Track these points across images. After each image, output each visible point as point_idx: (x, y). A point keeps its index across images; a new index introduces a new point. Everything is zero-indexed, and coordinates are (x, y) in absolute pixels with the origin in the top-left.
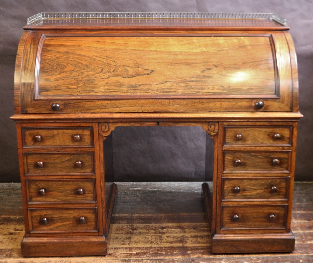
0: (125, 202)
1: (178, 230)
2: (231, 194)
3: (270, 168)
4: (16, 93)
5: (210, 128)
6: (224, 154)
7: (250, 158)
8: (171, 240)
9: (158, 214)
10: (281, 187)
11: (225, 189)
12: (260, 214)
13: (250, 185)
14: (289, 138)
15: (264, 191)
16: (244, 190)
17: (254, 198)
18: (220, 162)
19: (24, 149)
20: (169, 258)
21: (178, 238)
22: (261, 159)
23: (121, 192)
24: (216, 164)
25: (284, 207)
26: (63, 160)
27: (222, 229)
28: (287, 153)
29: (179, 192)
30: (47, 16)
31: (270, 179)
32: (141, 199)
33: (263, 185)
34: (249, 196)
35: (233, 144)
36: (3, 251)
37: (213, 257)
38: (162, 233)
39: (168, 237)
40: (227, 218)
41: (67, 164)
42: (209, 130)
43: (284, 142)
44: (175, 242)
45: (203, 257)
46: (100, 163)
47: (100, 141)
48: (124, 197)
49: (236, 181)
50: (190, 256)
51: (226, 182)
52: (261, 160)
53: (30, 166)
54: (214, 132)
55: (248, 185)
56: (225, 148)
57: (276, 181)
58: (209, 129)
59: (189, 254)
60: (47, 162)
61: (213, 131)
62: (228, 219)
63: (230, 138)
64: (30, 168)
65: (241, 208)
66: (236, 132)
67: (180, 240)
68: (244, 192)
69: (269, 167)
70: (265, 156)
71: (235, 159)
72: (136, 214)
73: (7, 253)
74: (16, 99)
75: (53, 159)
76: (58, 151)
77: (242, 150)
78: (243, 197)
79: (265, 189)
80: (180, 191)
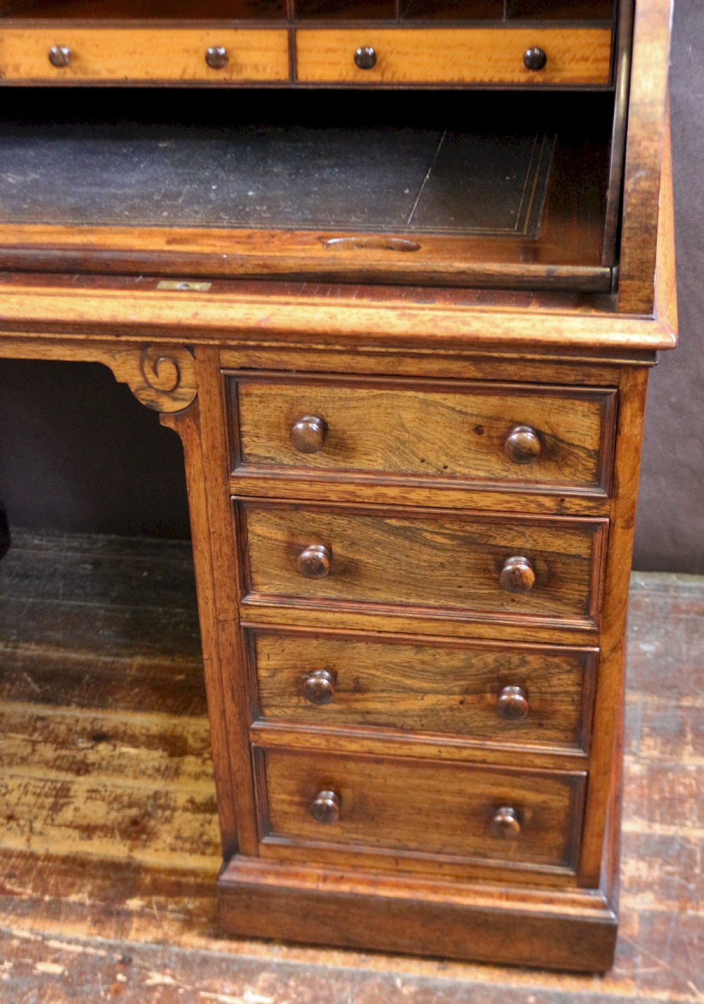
0: (25, 575)
1: (154, 757)
2: (294, 700)
3: (490, 597)
5: (151, 377)
6: (239, 511)
7: (378, 543)
8: (97, 812)
9: (117, 655)
10: (556, 694)
11: (263, 673)
12: (447, 798)
13: (387, 667)
14: (597, 454)
15: (462, 702)
16: (359, 688)
17: (412, 730)
18: (224, 549)
20: (31, 930)
21: (130, 806)
22: (434, 546)
24: (207, 555)
25: (568, 781)
27: (266, 840)
28: (586, 530)
31: (489, 649)
33: (456, 674)
34: (383, 719)
35: (282, 466)
38: (82, 768)
39: (93, 793)
40: (284, 797)
42: (150, 386)
43: (567, 471)
44: (106, 830)
45: (179, 944)
48: (39, 548)
49: (314, 642)
50: (123, 931)
51: (264, 645)
52: (442, 557)
54: (175, 399)
55: (376, 667)
56: (243, 484)
57: (524, 663)
58: (146, 380)
59: (130, 914)
61: (171, 393)
62: (291, 803)
63: (262, 432)
65: (351, 765)
66: (294, 402)
67: (135, 822)
68: (358, 696)
69: (485, 591)
70: (462, 538)
71: (301, 540)
72: (33, 647)
77: (333, 498)
78: (359, 718)
79: (466, 691)
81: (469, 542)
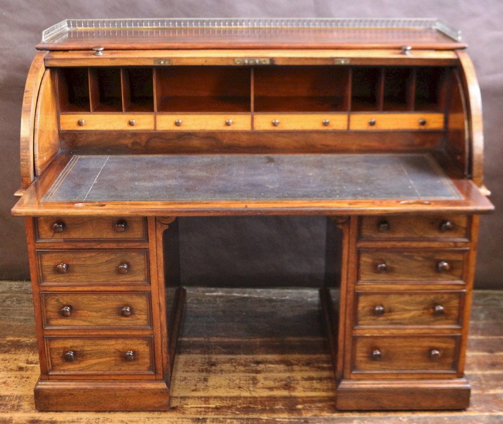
0: (197, 317)
1: (282, 367)
2: (369, 318)
3: (433, 276)
4: (24, 154)
6: (359, 253)
7: (401, 261)
8: (271, 384)
9: (249, 338)
10: (451, 307)
11: (360, 309)
12: (416, 349)
13: (400, 303)
14: (465, 229)
15: (423, 313)
16: (391, 311)
17: (407, 324)
18: (353, 266)
19: (36, 244)
20: (267, 417)
21: (281, 381)
22: (419, 261)
23: (192, 298)
24: (346, 269)
25: (454, 338)
26: (99, 262)
27: (354, 372)
28: (463, 252)
29: (284, 301)
30: (74, 26)
31: (432, 293)
32: (223, 311)
33: (421, 303)
34: (399, 321)
35: (374, 238)
36: (7, 398)
37: (339, 417)
38: (258, 372)
39: (266, 379)
40: (361, 355)
41: (104, 268)
43: (457, 234)
44: (278, 388)
45: (321, 416)
46: (157, 267)
47: (158, 232)
48: (197, 308)
49: (378, 296)
50: (301, 414)
51: (362, 299)
52: (419, 264)
53: (47, 271)
54: (342, 219)
55: (397, 303)
56: (361, 245)
57: (442, 297)
59: (300, 410)
60: (73, 265)
61: (341, 217)
62: (364, 357)
63: (368, 227)
64: (46, 273)
65: (385, 340)
67: (286, 385)
68: (390, 314)
69: (431, 274)
70: (426, 257)
71: (377, 262)
72: (215, 338)
73: (13, 403)
74: (24, 165)
75: (83, 259)
76: (90, 247)
77: (388, 247)
78: (389, 322)
79: (425, 309)
80: (284, 298)
81: (427, 259)
